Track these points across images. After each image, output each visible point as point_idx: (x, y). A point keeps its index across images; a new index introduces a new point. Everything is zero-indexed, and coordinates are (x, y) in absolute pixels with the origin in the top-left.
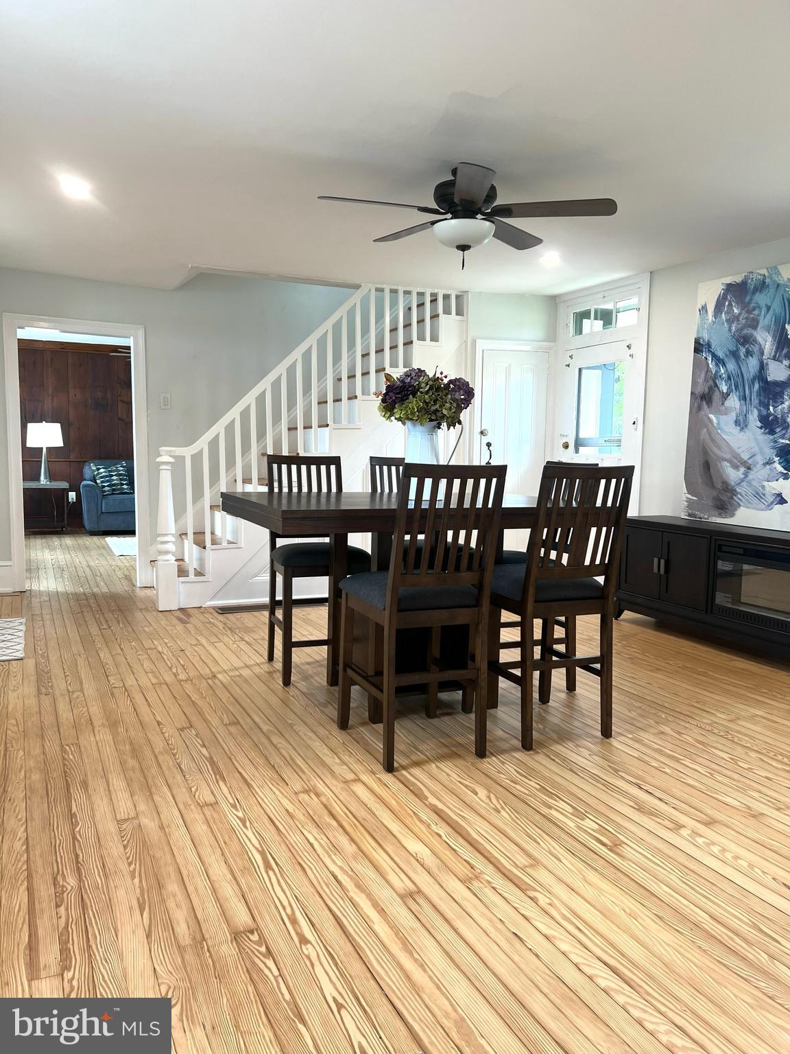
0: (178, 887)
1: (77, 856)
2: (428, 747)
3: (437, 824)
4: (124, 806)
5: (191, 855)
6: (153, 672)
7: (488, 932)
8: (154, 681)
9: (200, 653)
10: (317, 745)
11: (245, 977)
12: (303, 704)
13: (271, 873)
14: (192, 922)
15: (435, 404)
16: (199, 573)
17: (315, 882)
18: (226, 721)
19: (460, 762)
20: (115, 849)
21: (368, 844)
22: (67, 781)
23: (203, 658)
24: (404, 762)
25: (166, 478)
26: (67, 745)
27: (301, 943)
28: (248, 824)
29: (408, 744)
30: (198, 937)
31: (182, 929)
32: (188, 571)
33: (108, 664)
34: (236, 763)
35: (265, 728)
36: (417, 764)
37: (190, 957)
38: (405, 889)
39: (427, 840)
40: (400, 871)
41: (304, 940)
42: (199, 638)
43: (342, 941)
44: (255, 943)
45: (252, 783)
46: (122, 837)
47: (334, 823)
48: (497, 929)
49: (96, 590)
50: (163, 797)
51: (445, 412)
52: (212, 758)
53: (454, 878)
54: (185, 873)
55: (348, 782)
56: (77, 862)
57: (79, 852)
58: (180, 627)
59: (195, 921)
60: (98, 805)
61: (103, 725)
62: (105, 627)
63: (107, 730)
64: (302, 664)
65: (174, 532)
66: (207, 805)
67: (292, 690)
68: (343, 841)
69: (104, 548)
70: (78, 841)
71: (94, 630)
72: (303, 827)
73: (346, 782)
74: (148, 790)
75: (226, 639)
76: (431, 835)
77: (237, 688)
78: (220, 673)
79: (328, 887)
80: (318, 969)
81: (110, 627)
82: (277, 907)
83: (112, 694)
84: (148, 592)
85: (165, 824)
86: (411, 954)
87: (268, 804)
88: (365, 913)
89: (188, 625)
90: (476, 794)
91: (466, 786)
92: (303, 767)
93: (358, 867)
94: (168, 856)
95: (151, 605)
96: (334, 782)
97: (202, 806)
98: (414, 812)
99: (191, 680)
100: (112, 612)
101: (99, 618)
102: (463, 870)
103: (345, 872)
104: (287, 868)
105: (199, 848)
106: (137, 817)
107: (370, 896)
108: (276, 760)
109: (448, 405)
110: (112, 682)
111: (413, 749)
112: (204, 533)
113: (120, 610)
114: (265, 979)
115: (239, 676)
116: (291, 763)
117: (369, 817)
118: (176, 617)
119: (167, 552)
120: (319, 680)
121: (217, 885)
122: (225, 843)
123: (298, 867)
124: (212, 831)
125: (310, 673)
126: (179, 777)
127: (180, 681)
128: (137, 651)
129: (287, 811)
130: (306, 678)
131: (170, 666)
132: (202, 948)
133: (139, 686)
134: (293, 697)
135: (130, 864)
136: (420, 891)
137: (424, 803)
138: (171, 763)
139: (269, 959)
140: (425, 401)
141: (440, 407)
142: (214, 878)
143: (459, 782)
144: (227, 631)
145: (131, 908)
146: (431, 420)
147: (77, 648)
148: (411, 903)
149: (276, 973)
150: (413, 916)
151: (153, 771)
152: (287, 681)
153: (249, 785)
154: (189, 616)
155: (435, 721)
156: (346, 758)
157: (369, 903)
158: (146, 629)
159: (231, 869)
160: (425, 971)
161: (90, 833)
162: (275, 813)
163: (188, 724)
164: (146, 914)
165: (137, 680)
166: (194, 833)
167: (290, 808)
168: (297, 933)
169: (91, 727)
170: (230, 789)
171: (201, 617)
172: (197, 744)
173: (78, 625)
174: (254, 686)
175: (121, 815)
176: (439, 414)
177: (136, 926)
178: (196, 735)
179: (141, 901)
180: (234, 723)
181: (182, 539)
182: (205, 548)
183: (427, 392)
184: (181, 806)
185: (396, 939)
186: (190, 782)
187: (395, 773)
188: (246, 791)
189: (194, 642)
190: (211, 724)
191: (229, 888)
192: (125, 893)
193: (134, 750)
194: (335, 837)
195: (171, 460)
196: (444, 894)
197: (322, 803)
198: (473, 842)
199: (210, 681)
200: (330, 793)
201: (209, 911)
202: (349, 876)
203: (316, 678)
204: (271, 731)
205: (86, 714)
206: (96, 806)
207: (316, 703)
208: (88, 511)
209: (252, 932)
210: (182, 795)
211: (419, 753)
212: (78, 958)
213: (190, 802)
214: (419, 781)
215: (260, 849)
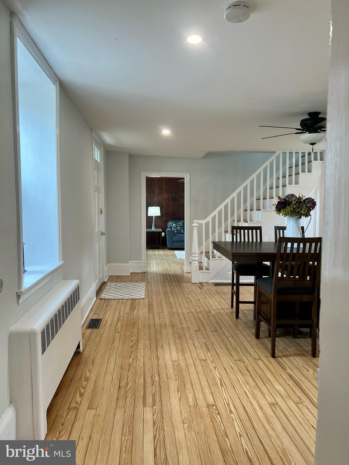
0: (190, 386)
1: (159, 371)
2: (292, 350)
3: (289, 380)
4: (175, 356)
5: (196, 377)
6: (188, 308)
7: (302, 423)
8: (188, 311)
9: (206, 301)
10: (246, 343)
11: (210, 419)
12: (243, 327)
13: (222, 387)
14: (194, 399)
15: (298, 209)
16: (207, 269)
17: (238, 393)
18: (213, 330)
19: (304, 358)
20: (171, 370)
21: (260, 383)
22: (157, 345)
23: (206, 304)
24: (280, 354)
25: (195, 232)
26: (158, 332)
27: (230, 413)
28: (216, 369)
29: (284, 348)
30: (196, 404)
31: (191, 400)
32: (203, 268)
33: (172, 303)
34: (215, 346)
35: (227, 334)
36: (286, 356)
37: (192, 409)
38: (271, 402)
39: (284, 386)
40: (271, 395)
41: (231, 412)
42: (206, 296)
43: (245, 414)
44: (214, 409)
45: (220, 354)
46: (173, 367)
47: (249, 374)
48: (305, 423)
49: (170, 273)
50: (188, 355)
51: (302, 212)
52: (206, 343)
53: (292, 401)
54: (193, 382)
55: (256, 359)
56: (159, 373)
57: (159, 369)
58: (199, 290)
59: (195, 398)
60: (166, 355)
61: (169, 326)
62: (172, 288)
63: (171, 328)
64: (245, 310)
65: (198, 253)
66: (203, 360)
67: (239, 321)
68: (251, 380)
69: (174, 255)
70: (159, 366)
71: (168, 289)
72: (236, 373)
73: (255, 359)
74: (183, 351)
75: (216, 297)
76: (286, 384)
77: (218, 317)
78: (212, 310)
79: (242, 396)
80: (235, 422)
81: (174, 288)
82: (223, 399)
83: (173, 315)
84: (188, 274)
85: (188, 364)
86: (270, 424)
87: (225, 363)
88: (255, 408)
89: (202, 290)
90: (308, 371)
91: (305, 368)
92: (239, 351)
93: (255, 391)
94: (188, 376)
95: (189, 281)
96: (251, 358)
97: (201, 360)
98: (280, 374)
99: (201, 312)
100: (175, 282)
101: (170, 285)
102: (296, 399)
103: (250, 392)
104: (229, 386)
105: (198, 375)
106: (179, 361)
107: (257, 402)
108: (229, 347)
109: (304, 209)
110: (173, 310)
111: (285, 350)
112: (209, 252)
113: (178, 282)
114: (216, 422)
115: (219, 312)
116: (235, 349)
117: (262, 373)
118: (198, 286)
119: (195, 260)
120: (251, 318)
121: (203, 388)
122: (208, 374)
123: (232, 387)
124: (203, 369)
125: (247, 314)
126: (194, 348)
127: (197, 312)
128: (183, 299)
129: (231, 366)
130: (245, 316)
131: (194, 306)
132: (197, 407)
133: (183, 313)
134: (239, 323)
135: (175, 376)
136: (277, 404)
137: (285, 372)
138: (191, 343)
139: (218, 415)
140: (294, 208)
141: (300, 210)
142: (203, 385)
143: (302, 366)
144: (216, 293)
145: (175, 390)
146: (296, 215)
147: (162, 295)
148: (273, 407)
149: (220, 420)
150: (273, 412)
151: (185, 345)
152: (237, 317)
153: (218, 355)
154: (203, 286)
155: (297, 340)
156: (257, 350)
157: (257, 404)
158: (187, 290)
159: (209, 384)
160: (274, 431)
161: (163, 364)
162: (227, 367)
163: (199, 330)
164: (179, 393)
165: (182, 310)
166: (197, 369)
167: (233, 365)
168: (229, 409)
169: (165, 326)
170: (211, 355)
171: (207, 286)
172: (201, 337)
173: (163, 287)
174: (224, 316)
175: (174, 360)
176: (300, 213)
177: (176, 396)
178: (201, 334)
179: (178, 389)
180: (215, 331)
181: (202, 255)
182: (209, 259)
183: (295, 204)
184: (194, 359)
185: (265, 418)
186: (197, 351)
187: (276, 359)
188: (217, 357)
189: (203, 297)
190: (207, 330)
191: (208, 390)
192: (173, 385)
193: (179, 337)
194: (248, 378)
195: (198, 225)
196: (287, 406)
197: (245, 366)
198: (303, 390)
199: (208, 313)
200: (248, 362)
201: (200, 396)
202: (251, 393)
203: (249, 316)
204: (229, 336)
205: (164, 321)
206: (165, 355)
207: (248, 327)
208: (169, 240)
209: (213, 406)
210: (195, 355)
211: (287, 352)
212: (158, 403)
213: (197, 358)
214: (285, 363)
215: (220, 379)
